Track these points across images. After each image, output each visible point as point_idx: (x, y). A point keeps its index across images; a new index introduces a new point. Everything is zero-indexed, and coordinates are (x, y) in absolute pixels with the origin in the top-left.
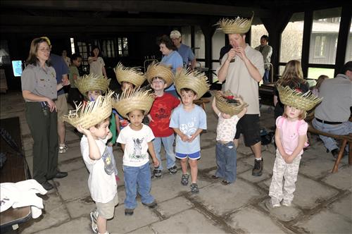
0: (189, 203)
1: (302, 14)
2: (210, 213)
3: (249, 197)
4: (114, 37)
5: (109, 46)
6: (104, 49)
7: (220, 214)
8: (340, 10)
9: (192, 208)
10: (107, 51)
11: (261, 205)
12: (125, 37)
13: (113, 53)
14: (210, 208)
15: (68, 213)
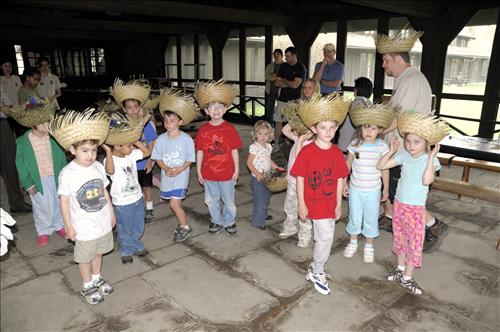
0: (188, 250)
1: (335, 24)
2: (213, 259)
3: (261, 241)
4: (85, 47)
5: (76, 60)
6: (70, 65)
7: (225, 259)
8: (376, 21)
9: (192, 255)
10: (74, 67)
11: (274, 247)
12: (101, 47)
13: (83, 70)
14: (213, 254)
15: (33, 269)
